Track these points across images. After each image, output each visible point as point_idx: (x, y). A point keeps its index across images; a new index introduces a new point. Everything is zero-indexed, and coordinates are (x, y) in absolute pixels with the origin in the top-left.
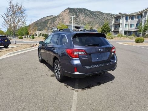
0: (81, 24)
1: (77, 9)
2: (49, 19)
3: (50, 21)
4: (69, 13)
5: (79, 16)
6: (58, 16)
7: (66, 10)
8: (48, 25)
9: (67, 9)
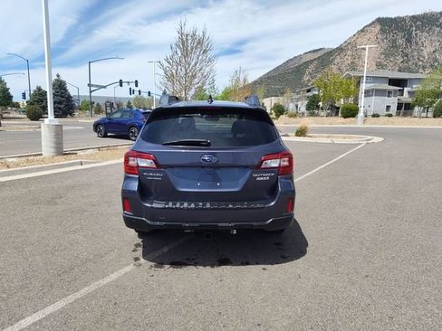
0: (424, 68)
1: (414, 18)
2: (311, 62)
3: (312, 67)
4: (379, 36)
5: (417, 43)
6: (340, 50)
7: (370, 25)
8: (306, 78)
9: (373, 23)
